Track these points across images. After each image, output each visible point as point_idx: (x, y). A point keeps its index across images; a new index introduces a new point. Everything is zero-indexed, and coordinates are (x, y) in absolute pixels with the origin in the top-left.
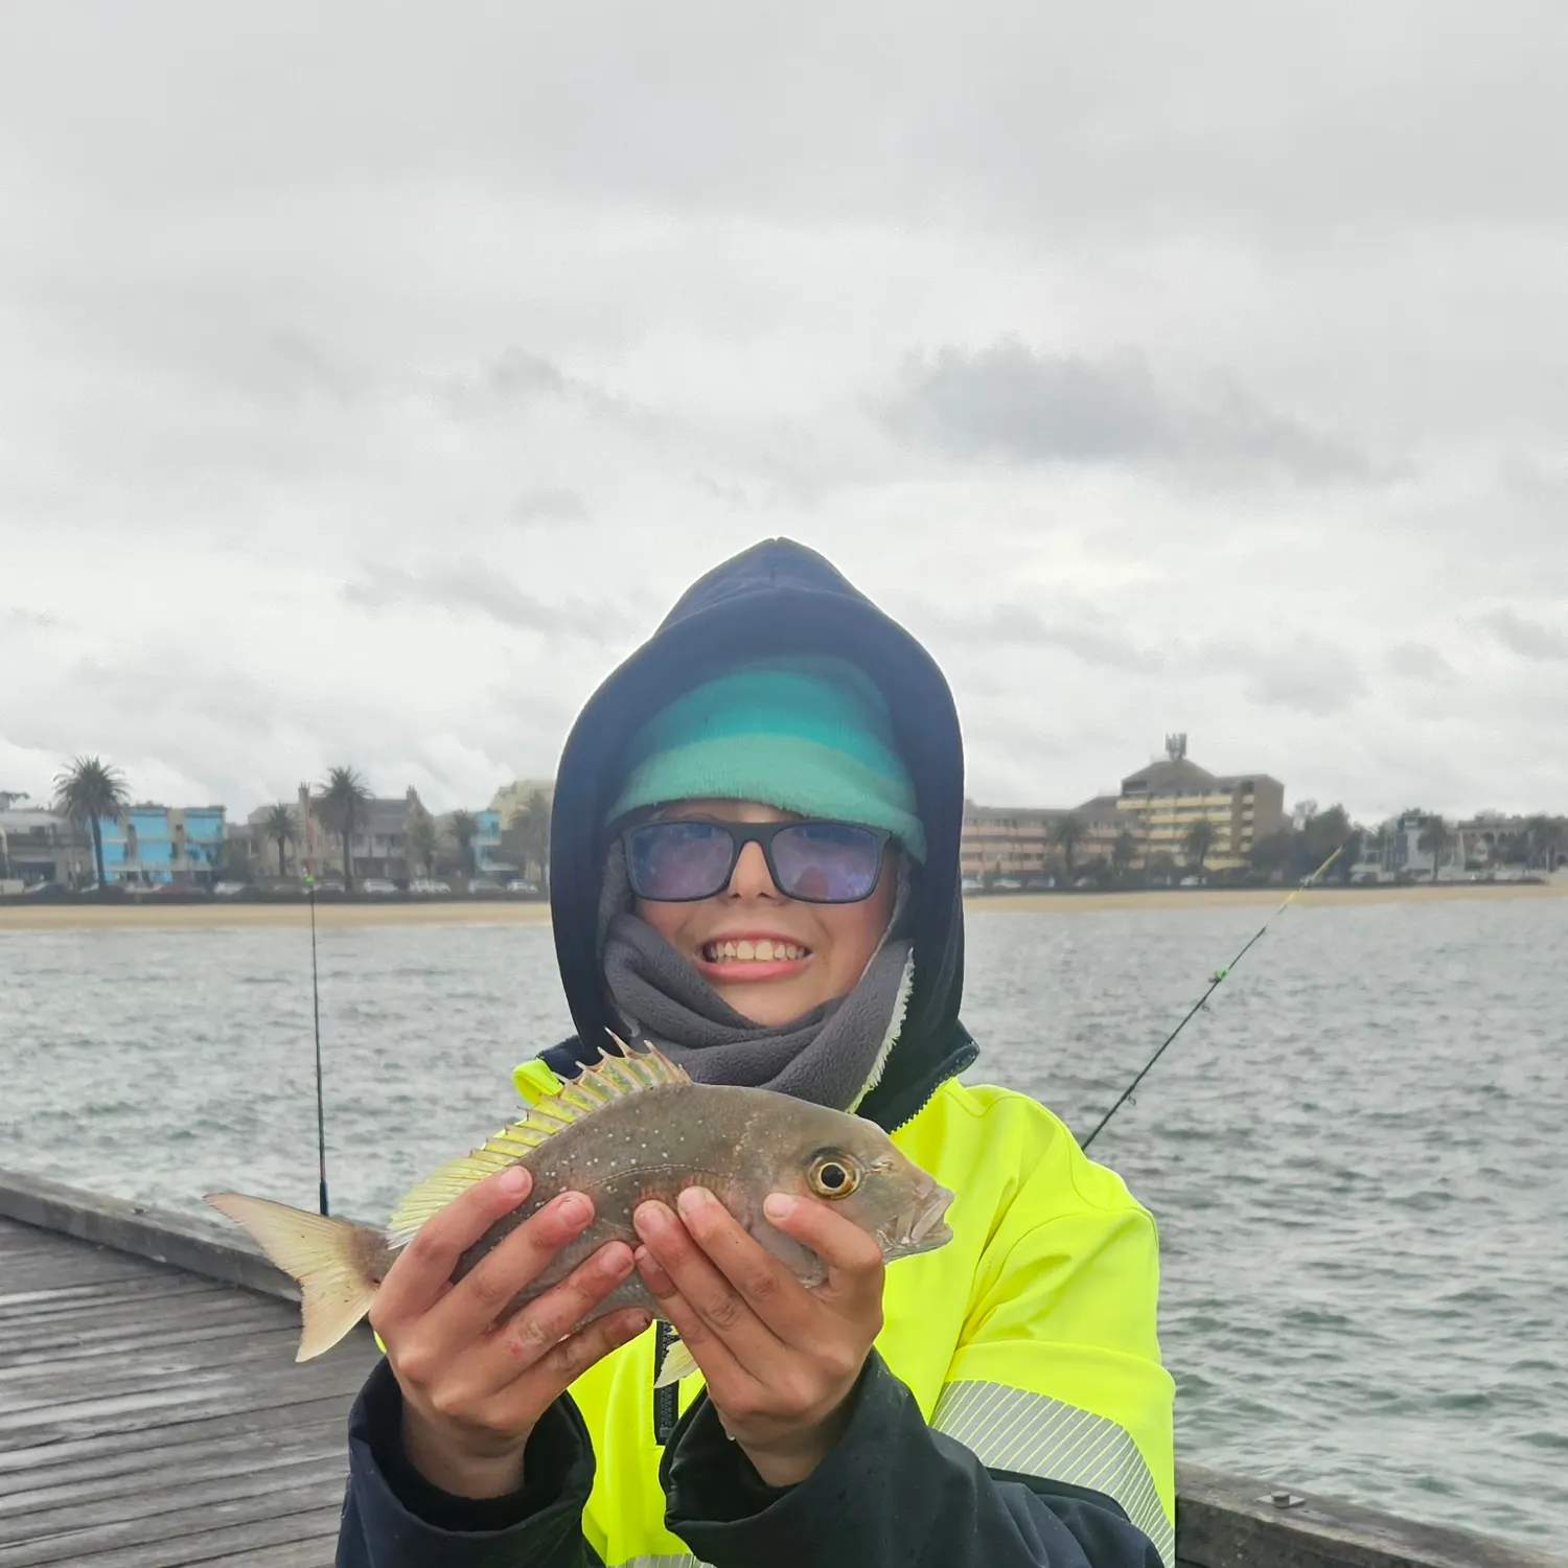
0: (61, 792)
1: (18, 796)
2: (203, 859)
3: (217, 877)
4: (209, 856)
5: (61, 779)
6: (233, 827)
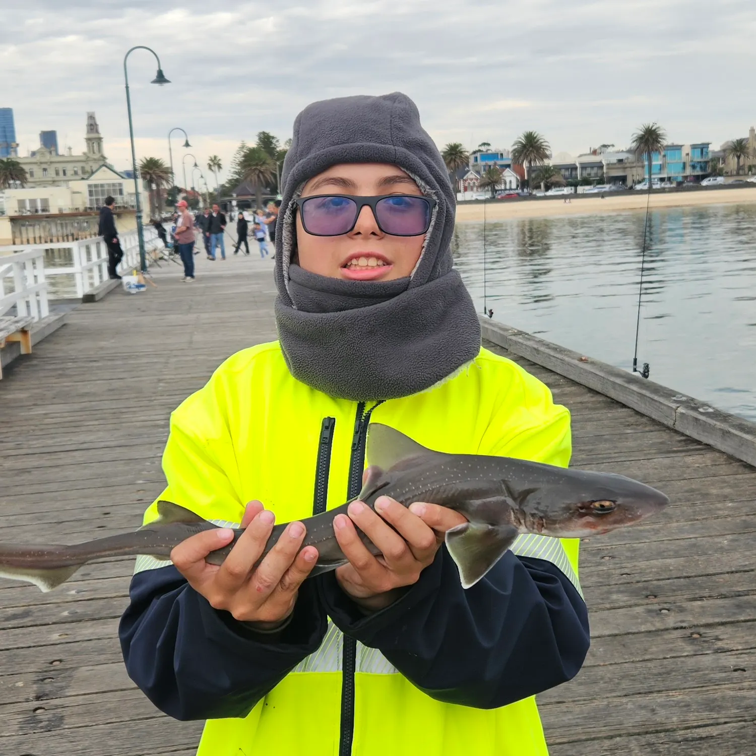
0: (634, 142)
1: (609, 146)
2: (698, 169)
3: (704, 177)
4: (701, 168)
5: (635, 135)
6: (713, 152)
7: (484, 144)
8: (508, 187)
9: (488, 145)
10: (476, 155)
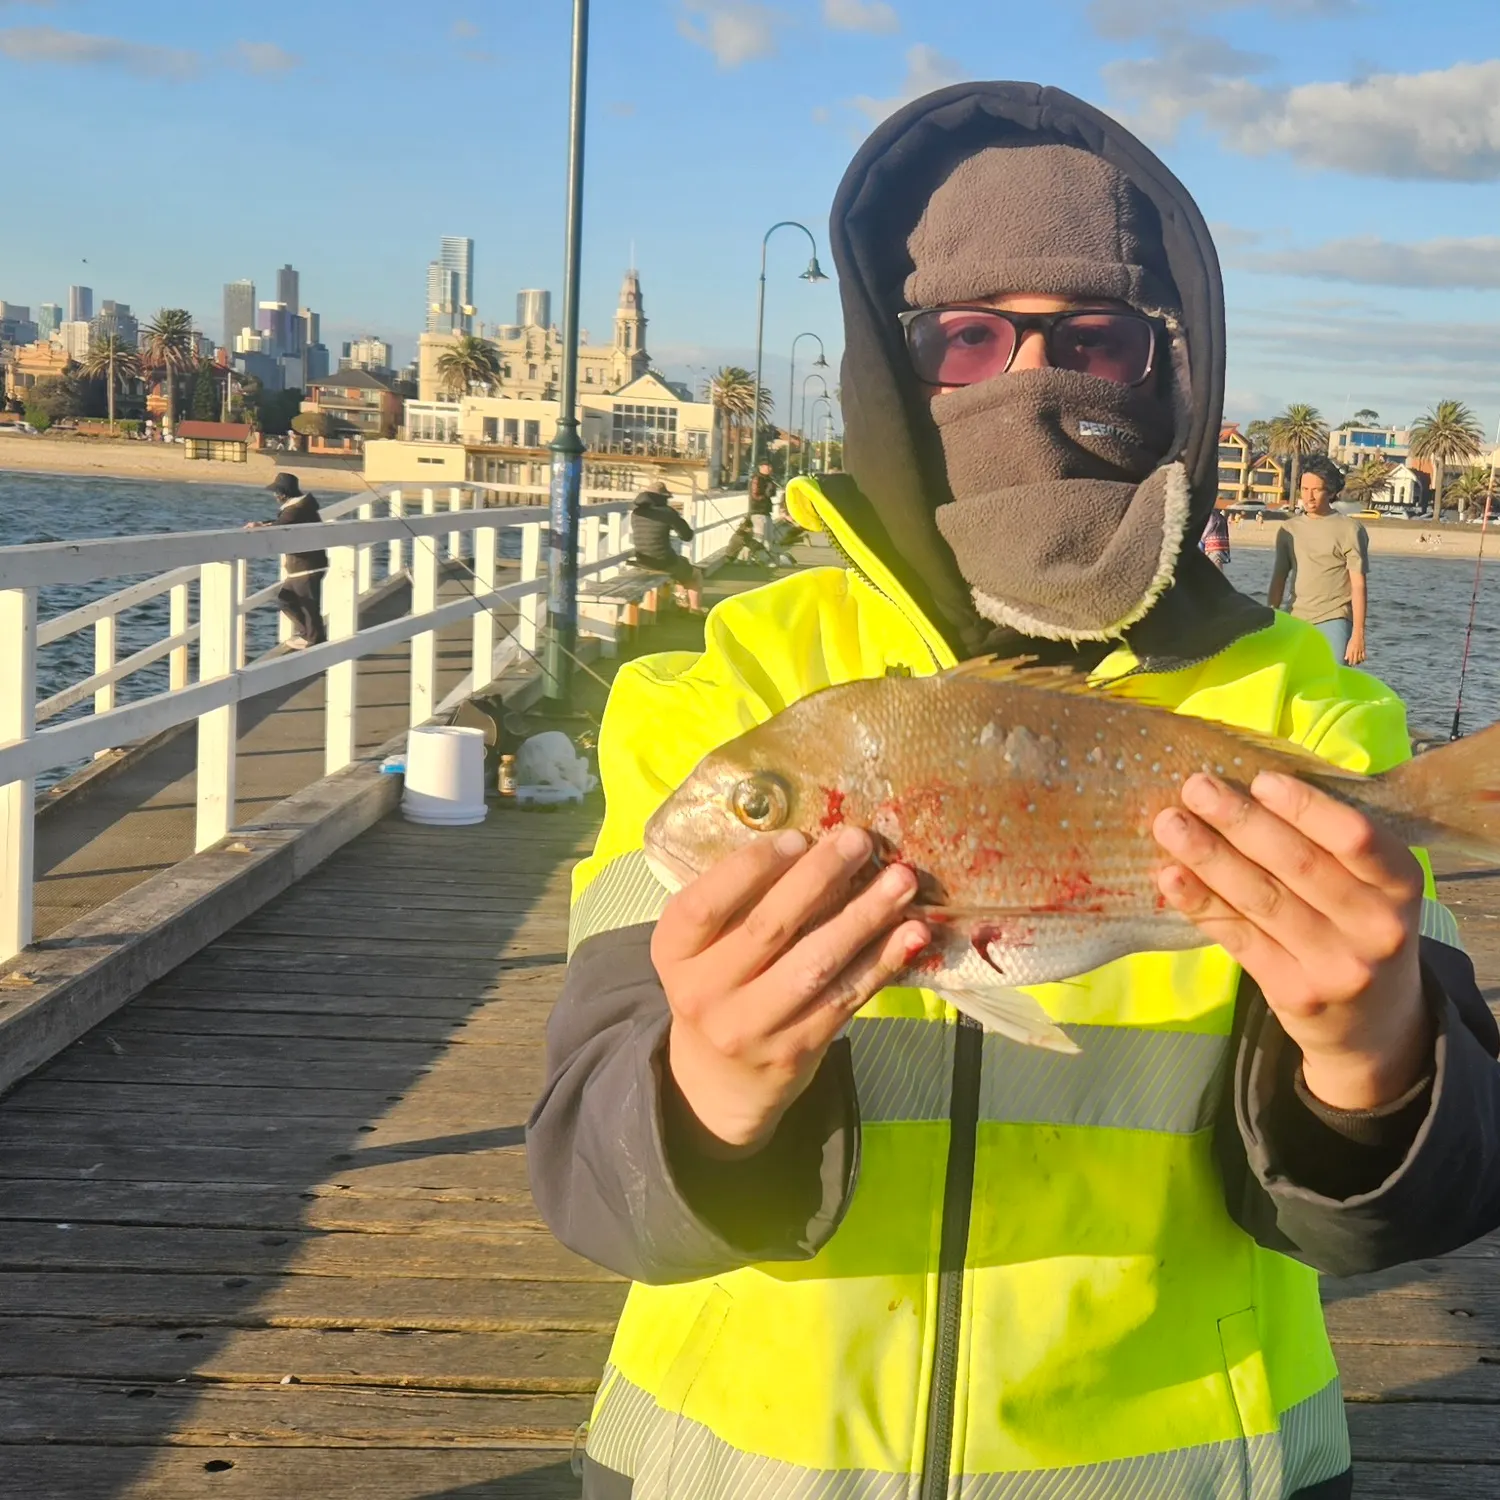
7: (1367, 413)
8: (1397, 500)
9: (1374, 415)
10: (1344, 432)
